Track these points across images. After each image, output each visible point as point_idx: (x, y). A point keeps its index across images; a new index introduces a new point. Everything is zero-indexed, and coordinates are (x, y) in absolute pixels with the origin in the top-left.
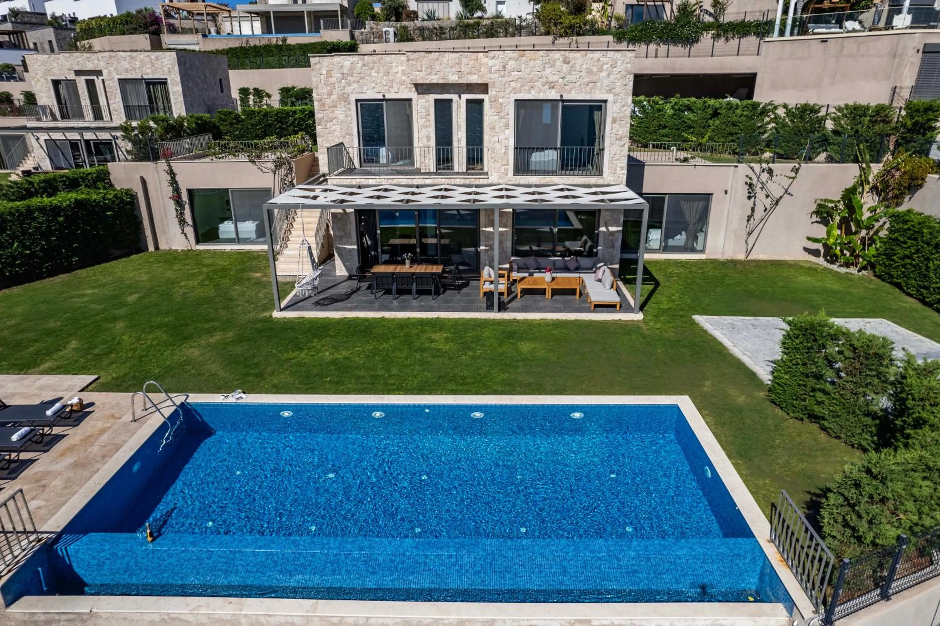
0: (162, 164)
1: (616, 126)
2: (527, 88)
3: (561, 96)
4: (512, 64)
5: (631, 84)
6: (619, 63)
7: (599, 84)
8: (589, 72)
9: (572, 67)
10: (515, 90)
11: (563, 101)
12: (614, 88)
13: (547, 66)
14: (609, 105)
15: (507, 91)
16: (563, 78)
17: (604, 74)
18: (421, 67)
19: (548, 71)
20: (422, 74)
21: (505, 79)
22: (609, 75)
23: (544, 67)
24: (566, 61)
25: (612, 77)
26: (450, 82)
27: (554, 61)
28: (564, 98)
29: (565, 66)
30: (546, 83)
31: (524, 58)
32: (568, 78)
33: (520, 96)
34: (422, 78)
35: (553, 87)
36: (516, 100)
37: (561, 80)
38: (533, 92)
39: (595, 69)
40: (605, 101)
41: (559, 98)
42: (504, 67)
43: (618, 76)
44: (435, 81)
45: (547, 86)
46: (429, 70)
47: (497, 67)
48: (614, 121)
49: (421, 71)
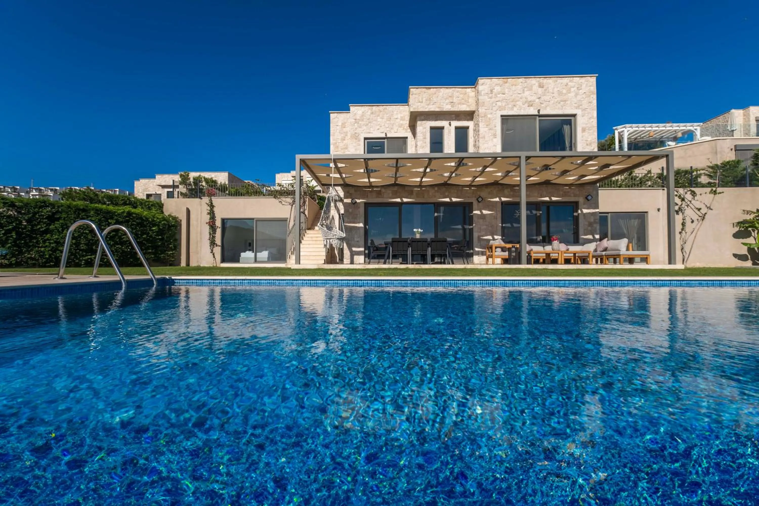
0: (206, 200)
1: (586, 134)
2: (510, 106)
3: (539, 111)
4: (497, 89)
5: (595, 102)
6: (584, 86)
7: (569, 102)
8: (560, 93)
9: (545, 90)
10: (501, 108)
11: (540, 116)
12: (581, 105)
13: (526, 89)
14: (579, 118)
15: (495, 109)
16: (539, 98)
17: (572, 94)
18: (422, 99)
19: (527, 93)
20: (422, 104)
21: (493, 100)
22: (576, 95)
23: (524, 90)
24: (541, 86)
25: (579, 97)
26: (444, 110)
27: (532, 86)
28: (541, 113)
29: (540, 89)
30: (526, 102)
31: (507, 85)
32: (543, 98)
33: (505, 113)
34: (423, 107)
35: (532, 106)
36: (502, 116)
37: (537, 100)
38: (515, 109)
39: (564, 91)
40: (574, 116)
41: (537, 113)
42: (491, 91)
43: (584, 96)
44: (432, 110)
45: (526, 105)
46: (428, 102)
47: (486, 92)
48: (584, 130)
49: (422, 102)
